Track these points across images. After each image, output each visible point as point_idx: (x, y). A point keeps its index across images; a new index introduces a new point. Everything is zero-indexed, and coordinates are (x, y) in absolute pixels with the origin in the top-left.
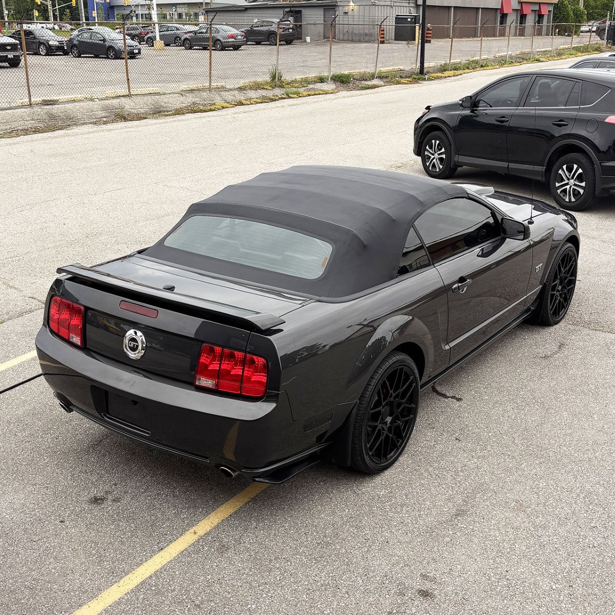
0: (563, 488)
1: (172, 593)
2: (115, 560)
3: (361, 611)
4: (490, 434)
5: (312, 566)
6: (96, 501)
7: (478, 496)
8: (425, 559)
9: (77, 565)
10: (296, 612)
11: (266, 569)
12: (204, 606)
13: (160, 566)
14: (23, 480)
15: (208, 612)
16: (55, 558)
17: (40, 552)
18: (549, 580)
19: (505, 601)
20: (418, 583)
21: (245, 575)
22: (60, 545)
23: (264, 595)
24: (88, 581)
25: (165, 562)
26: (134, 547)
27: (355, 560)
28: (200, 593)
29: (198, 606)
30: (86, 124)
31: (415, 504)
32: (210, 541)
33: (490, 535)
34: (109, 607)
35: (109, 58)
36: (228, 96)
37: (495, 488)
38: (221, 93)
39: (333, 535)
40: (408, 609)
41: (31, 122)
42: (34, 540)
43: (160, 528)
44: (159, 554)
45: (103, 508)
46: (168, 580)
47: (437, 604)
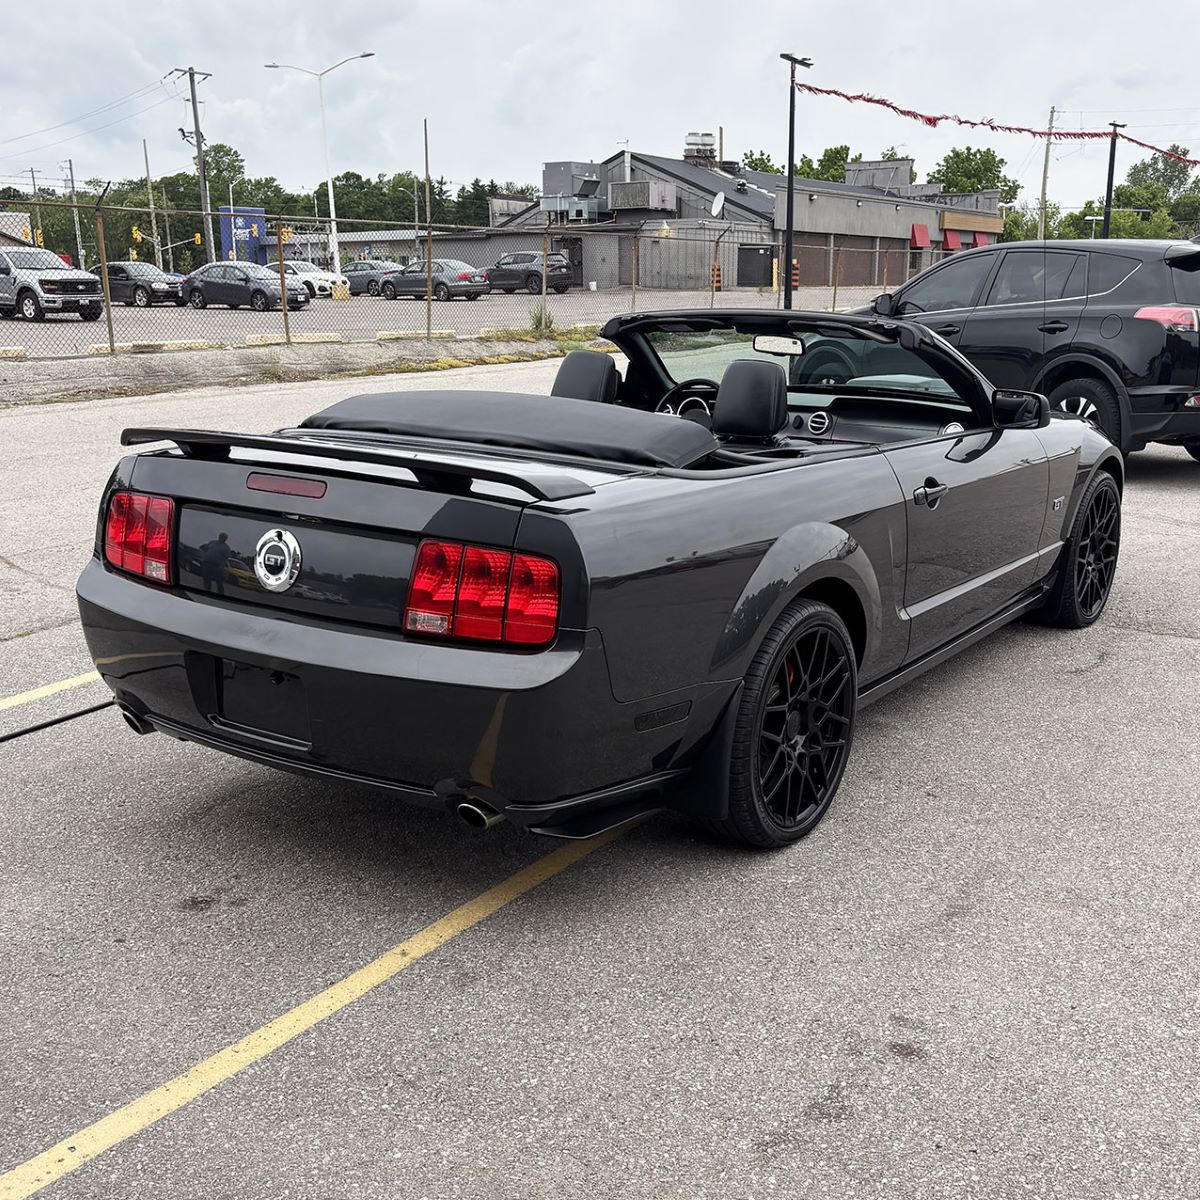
0: (1158, 867)
1: (354, 1062)
2: (231, 1005)
3: (770, 1085)
4: (995, 787)
5: (655, 1006)
6: (195, 904)
7: (988, 882)
8: (896, 990)
9: (145, 1016)
10: (627, 1089)
11: (557, 1013)
12: (424, 1083)
13: (328, 1013)
14: (43, 874)
15: (434, 1094)
16: (99, 1004)
17: (67, 995)
18: (1164, 1022)
19: (1081, 1061)
20: (886, 1033)
21: (513, 1025)
22: (112, 981)
23: (557, 1061)
24: (168, 1044)
25: (339, 1006)
26: (273, 981)
27: (747, 994)
28: (415, 1059)
29: (412, 1084)
30: (210, 384)
31: (860, 897)
32: (437, 967)
33: (1024, 947)
34: (213, 1091)
35: (255, 310)
36: (461, 350)
37: (1020, 870)
38: (448, 344)
39: (697, 951)
40: (873, 1079)
41: (112, 378)
42: (57, 973)
43: (329, 948)
44: (327, 991)
45: (209, 916)
46: (345, 1038)
47: (934, 1068)
